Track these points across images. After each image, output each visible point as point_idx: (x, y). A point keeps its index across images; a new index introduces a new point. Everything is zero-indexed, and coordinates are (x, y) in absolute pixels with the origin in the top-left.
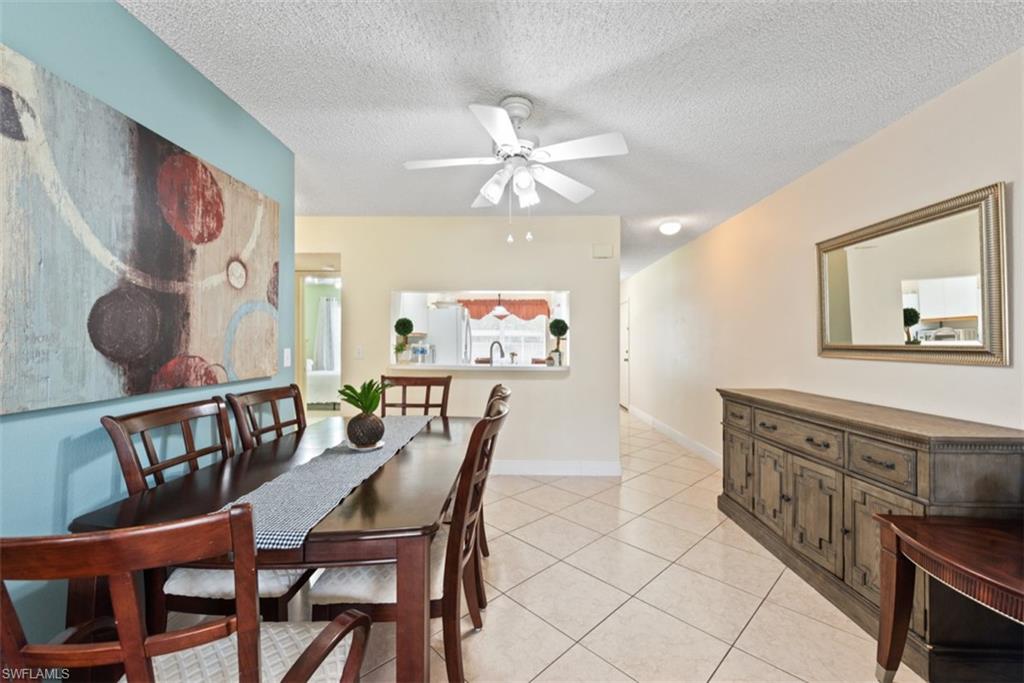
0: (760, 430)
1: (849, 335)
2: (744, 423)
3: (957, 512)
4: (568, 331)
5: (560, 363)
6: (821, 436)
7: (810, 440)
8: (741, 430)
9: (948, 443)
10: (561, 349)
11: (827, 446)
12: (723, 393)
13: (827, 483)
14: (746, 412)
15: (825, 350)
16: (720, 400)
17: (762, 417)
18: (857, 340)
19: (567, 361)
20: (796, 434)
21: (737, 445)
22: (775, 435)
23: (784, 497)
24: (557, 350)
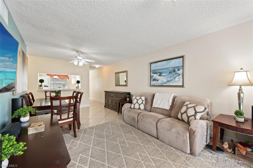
0: (109, 95)
1: (119, 84)
2: (107, 95)
3: (123, 99)
4: (80, 83)
5: (79, 88)
6: (115, 94)
7: (114, 95)
8: (107, 96)
9: (123, 93)
10: (79, 86)
11: (115, 95)
12: (105, 91)
13: (115, 99)
14: (108, 93)
15: (116, 85)
16: (104, 92)
17: (109, 94)
18: (120, 84)
19: (80, 88)
20: (112, 95)
21: (106, 98)
22: (111, 95)
23: (111, 102)
24: (78, 86)
